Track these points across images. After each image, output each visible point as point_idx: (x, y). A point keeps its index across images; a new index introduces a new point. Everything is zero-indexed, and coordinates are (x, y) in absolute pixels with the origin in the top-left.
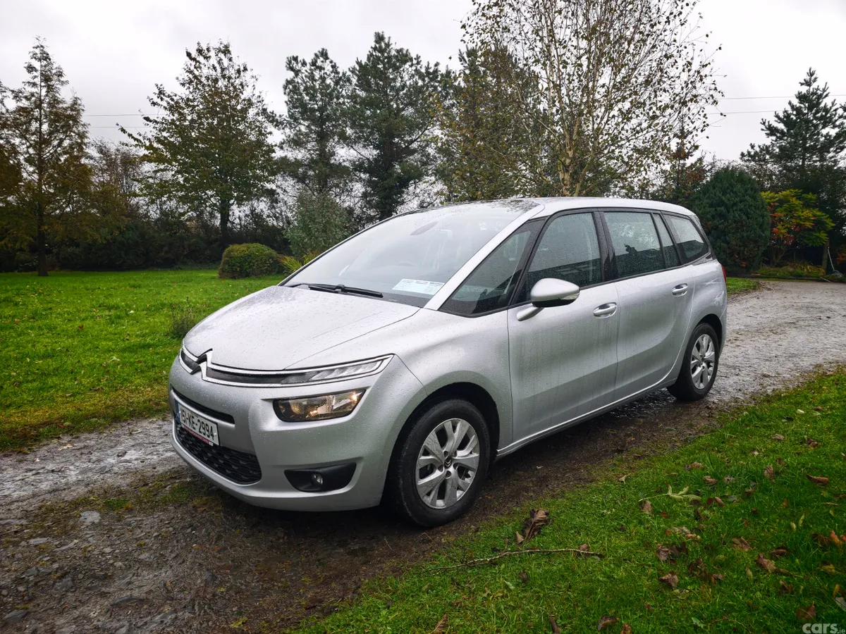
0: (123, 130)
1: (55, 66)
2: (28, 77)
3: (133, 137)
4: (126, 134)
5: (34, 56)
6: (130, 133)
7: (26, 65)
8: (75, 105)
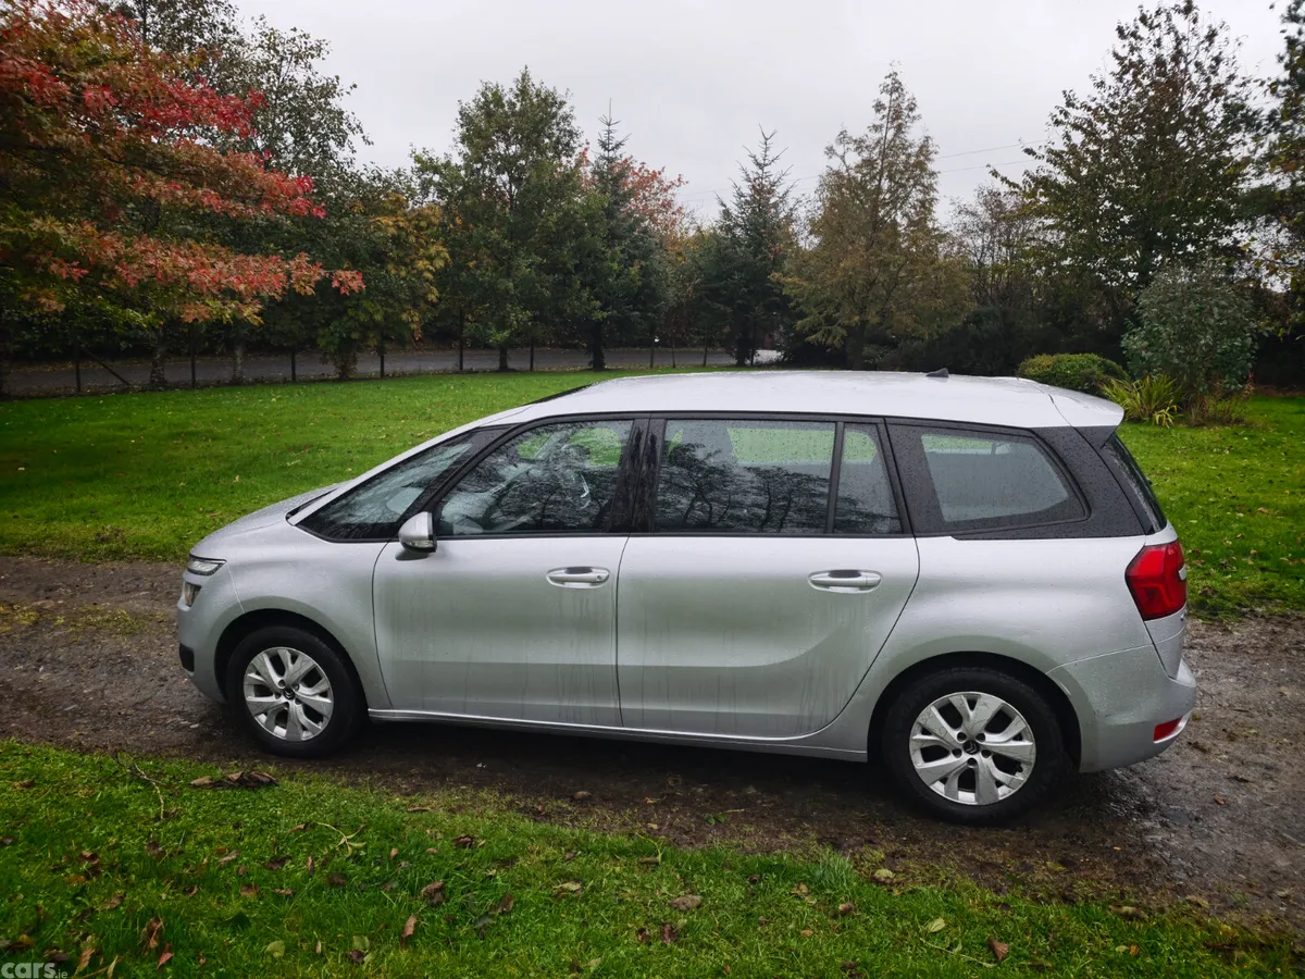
0: (995, 174)
1: (907, 97)
2: (876, 119)
3: (1008, 182)
4: (999, 179)
5: (885, 90)
6: (1004, 176)
7: (874, 104)
8: (924, 150)
